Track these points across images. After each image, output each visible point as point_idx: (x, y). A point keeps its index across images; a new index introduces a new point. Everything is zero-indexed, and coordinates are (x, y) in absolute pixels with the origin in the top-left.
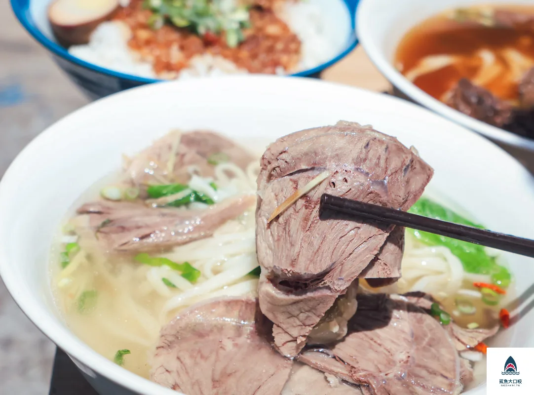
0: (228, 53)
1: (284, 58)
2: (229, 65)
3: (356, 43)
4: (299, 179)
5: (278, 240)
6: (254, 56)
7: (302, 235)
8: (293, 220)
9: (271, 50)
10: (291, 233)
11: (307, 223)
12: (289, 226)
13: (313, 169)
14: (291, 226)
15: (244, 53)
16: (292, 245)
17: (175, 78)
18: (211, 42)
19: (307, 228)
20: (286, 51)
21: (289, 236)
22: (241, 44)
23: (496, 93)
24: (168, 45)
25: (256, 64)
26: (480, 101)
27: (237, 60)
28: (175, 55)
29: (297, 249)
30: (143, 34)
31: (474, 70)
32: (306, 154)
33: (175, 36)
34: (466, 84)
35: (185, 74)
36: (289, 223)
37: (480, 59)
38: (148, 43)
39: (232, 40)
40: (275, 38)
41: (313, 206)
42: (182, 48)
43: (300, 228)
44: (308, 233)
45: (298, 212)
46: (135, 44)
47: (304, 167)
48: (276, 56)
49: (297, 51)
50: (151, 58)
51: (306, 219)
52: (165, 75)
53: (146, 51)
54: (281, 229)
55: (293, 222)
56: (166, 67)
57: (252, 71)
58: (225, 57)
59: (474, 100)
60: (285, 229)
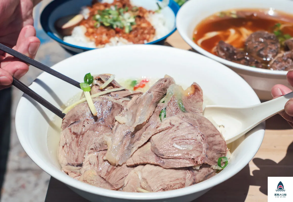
0: (125, 35)
1: (148, 36)
2: (125, 41)
3: (176, 29)
4: (71, 127)
5: (68, 153)
6: (136, 36)
7: (77, 149)
8: (73, 144)
9: (143, 33)
10: (73, 149)
11: (78, 144)
12: (71, 146)
13: (75, 122)
14: (72, 146)
15: (132, 36)
16: (74, 154)
17: (104, 47)
18: (119, 32)
19: (79, 145)
20: (149, 33)
21: (72, 150)
22: (131, 32)
23: (235, 46)
24: (102, 34)
25: (136, 39)
26: (228, 49)
27: (128, 39)
28: (104, 37)
29: (77, 154)
30: (91, 30)
31: (227, 37)
32: (71, 117)
33: (104, 30)
34: (222, 43)
35: (107, 45)
36: (71, 145)
37: (230, 32)
38: (93, 33)
39: (127, 30)
40: (144, 28)
41: (79, 137)
42: (107, 35)
43: (76, 146)
44: (79, 147)
45: (74, 140)
46: (88, 34)
47: (72, 122)
48: (144, 36)
49: (154, 33)
50: (94, 40)
51: (77, 142)
52: (100, 46)
53: (92, 37)
54: (68, 148)
55: (72, 145)
56: (100, 43)
57: (134, 43)
58: (124, 37)
59: (225, 49)
60: (70, 148)
